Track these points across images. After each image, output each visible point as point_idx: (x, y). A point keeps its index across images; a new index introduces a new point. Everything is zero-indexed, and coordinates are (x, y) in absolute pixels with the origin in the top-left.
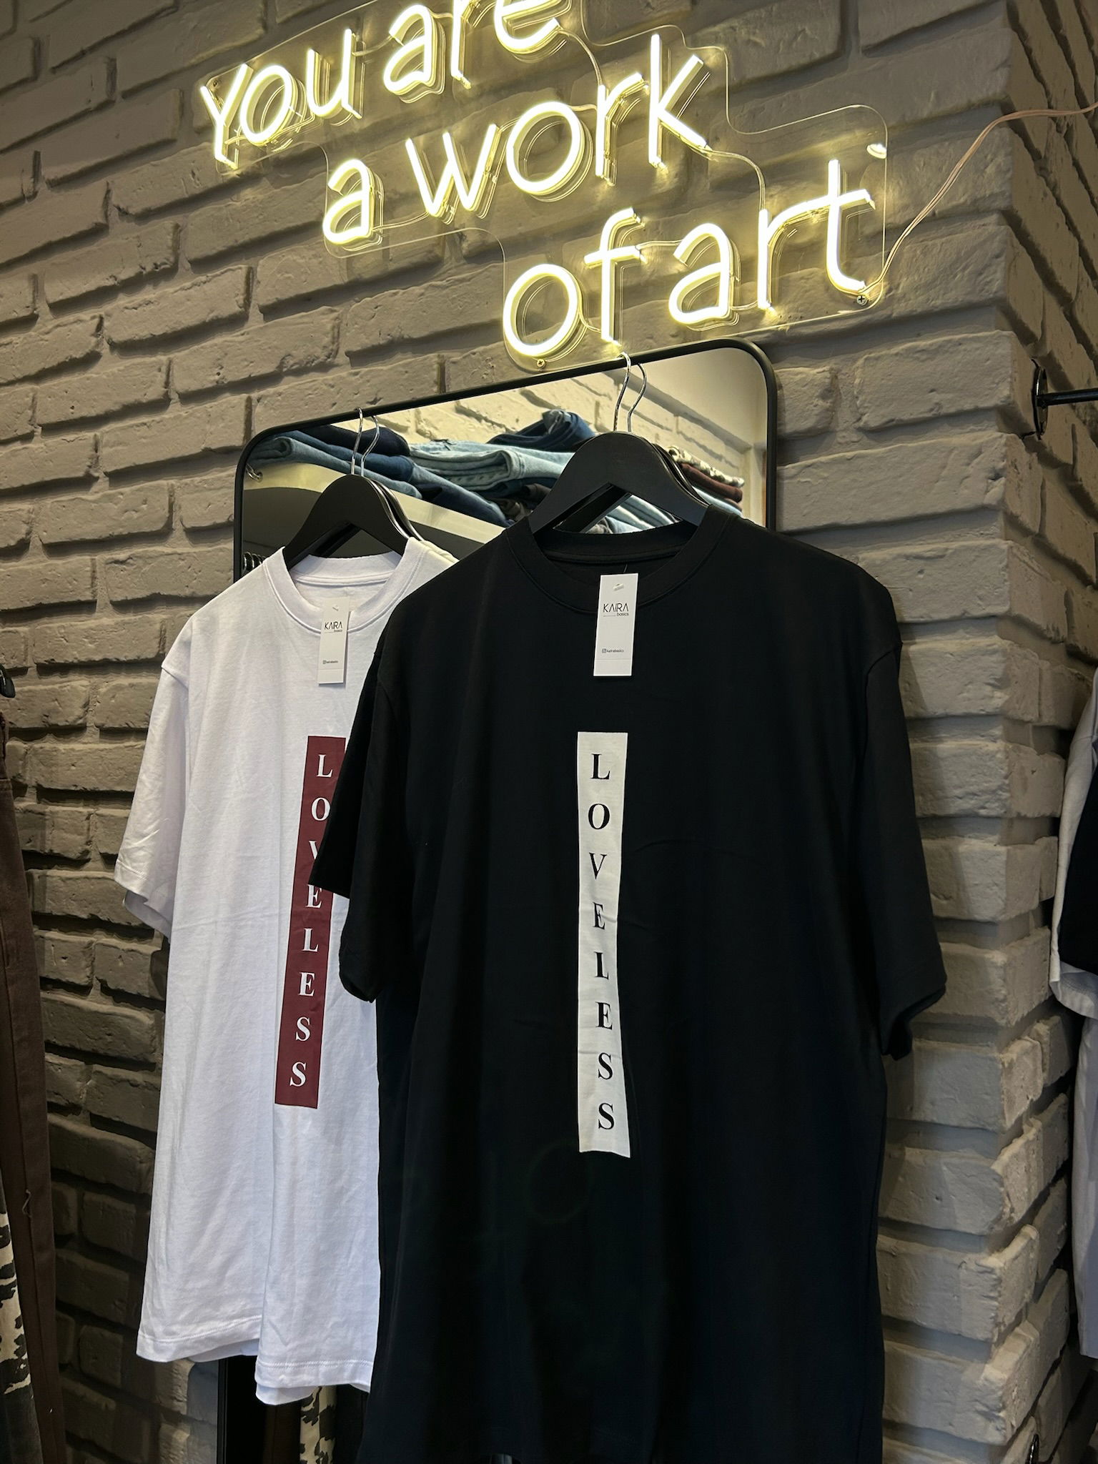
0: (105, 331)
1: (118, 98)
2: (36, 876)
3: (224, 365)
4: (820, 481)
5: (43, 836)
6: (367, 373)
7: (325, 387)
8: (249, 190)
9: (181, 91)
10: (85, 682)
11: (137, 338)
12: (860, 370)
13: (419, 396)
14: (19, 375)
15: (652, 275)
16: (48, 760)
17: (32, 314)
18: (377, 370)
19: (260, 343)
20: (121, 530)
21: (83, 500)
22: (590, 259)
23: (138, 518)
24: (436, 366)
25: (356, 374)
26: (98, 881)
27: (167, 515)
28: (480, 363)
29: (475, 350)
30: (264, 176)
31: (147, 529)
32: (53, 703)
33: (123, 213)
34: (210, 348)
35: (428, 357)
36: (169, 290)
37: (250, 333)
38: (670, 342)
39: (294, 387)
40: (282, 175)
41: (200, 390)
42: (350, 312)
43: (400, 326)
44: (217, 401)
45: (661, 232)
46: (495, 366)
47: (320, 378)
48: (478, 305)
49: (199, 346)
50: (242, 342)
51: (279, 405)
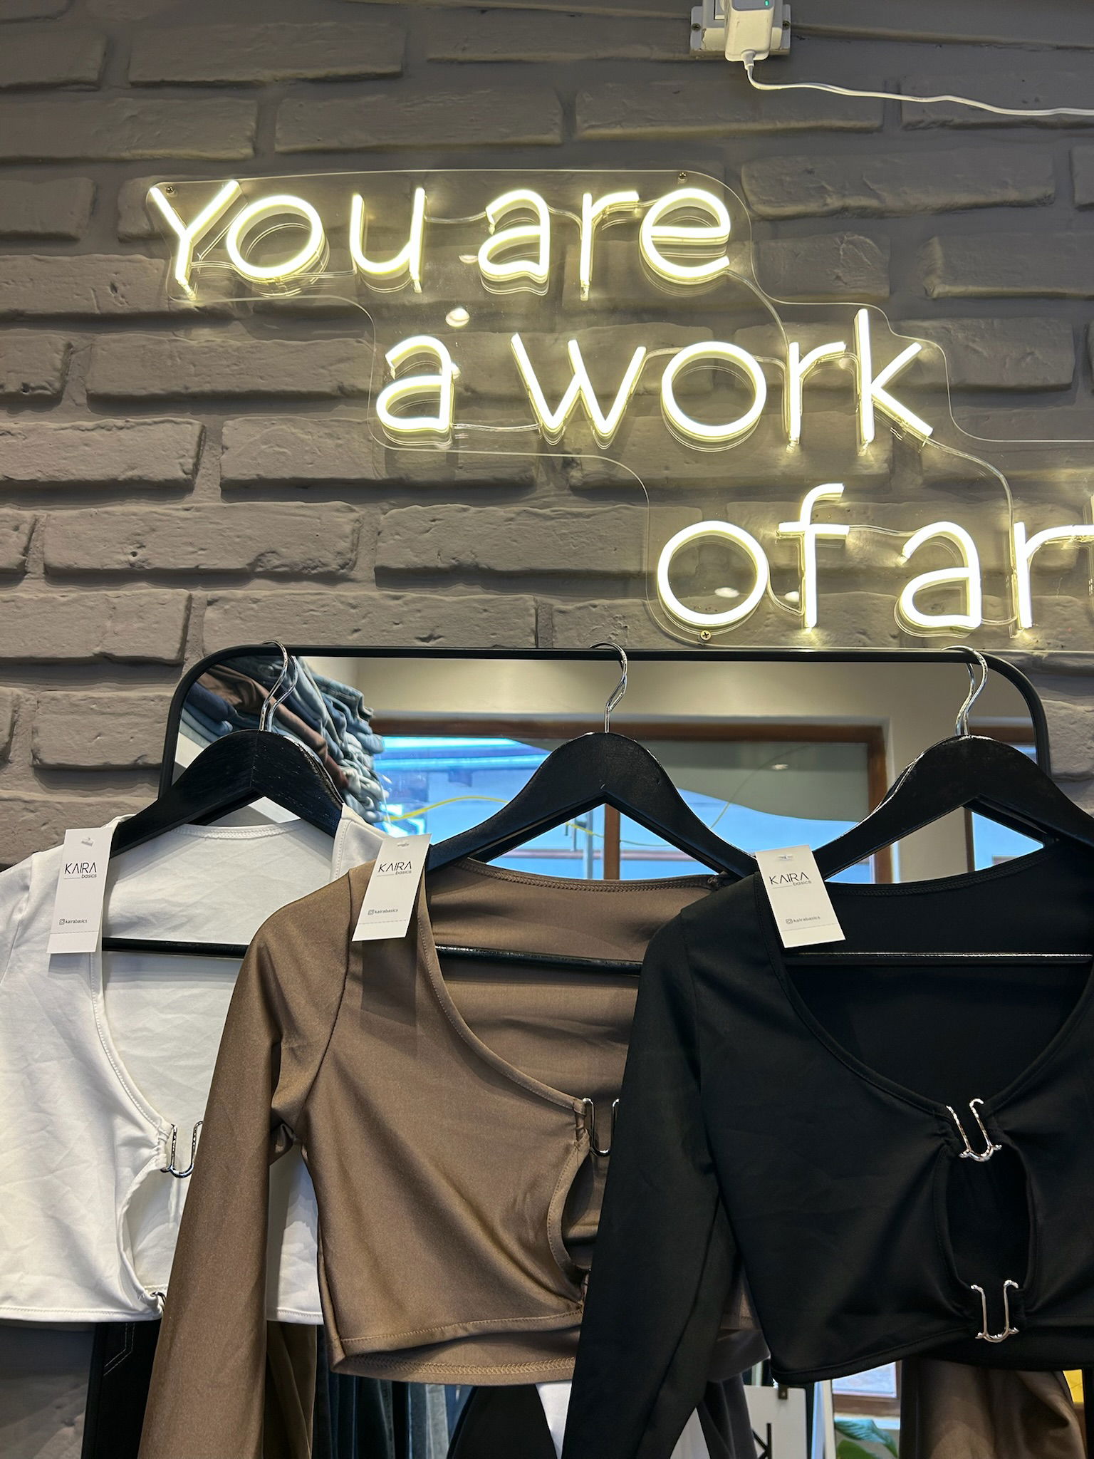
3: (149, 546)
6: (414, 601)
7: (342, 607)
8: (207, 330)
13: (508, 645)
18: (433, 599)
19: (220, 527)
22: (786, 528)
24: (532, 612)
25: (397, 598)
27: (7, 740)
28: (605, 619)
29: (596, 602)
34: (122, 517)
35: (521, 598)
36: (48, 424)
37: (198, 510)
38: (890, 642)
39: (282, 596)
40: (269, 326)
41: (99, 570)
42: (387, 518)
43: (474, 551)
44: (126, 590)
45: (872, 518)
46: (629, 627)
47: (331, 593)
48: (602, 549)
49: (99, 509)
50: (186, 519)
51: (255, 616)
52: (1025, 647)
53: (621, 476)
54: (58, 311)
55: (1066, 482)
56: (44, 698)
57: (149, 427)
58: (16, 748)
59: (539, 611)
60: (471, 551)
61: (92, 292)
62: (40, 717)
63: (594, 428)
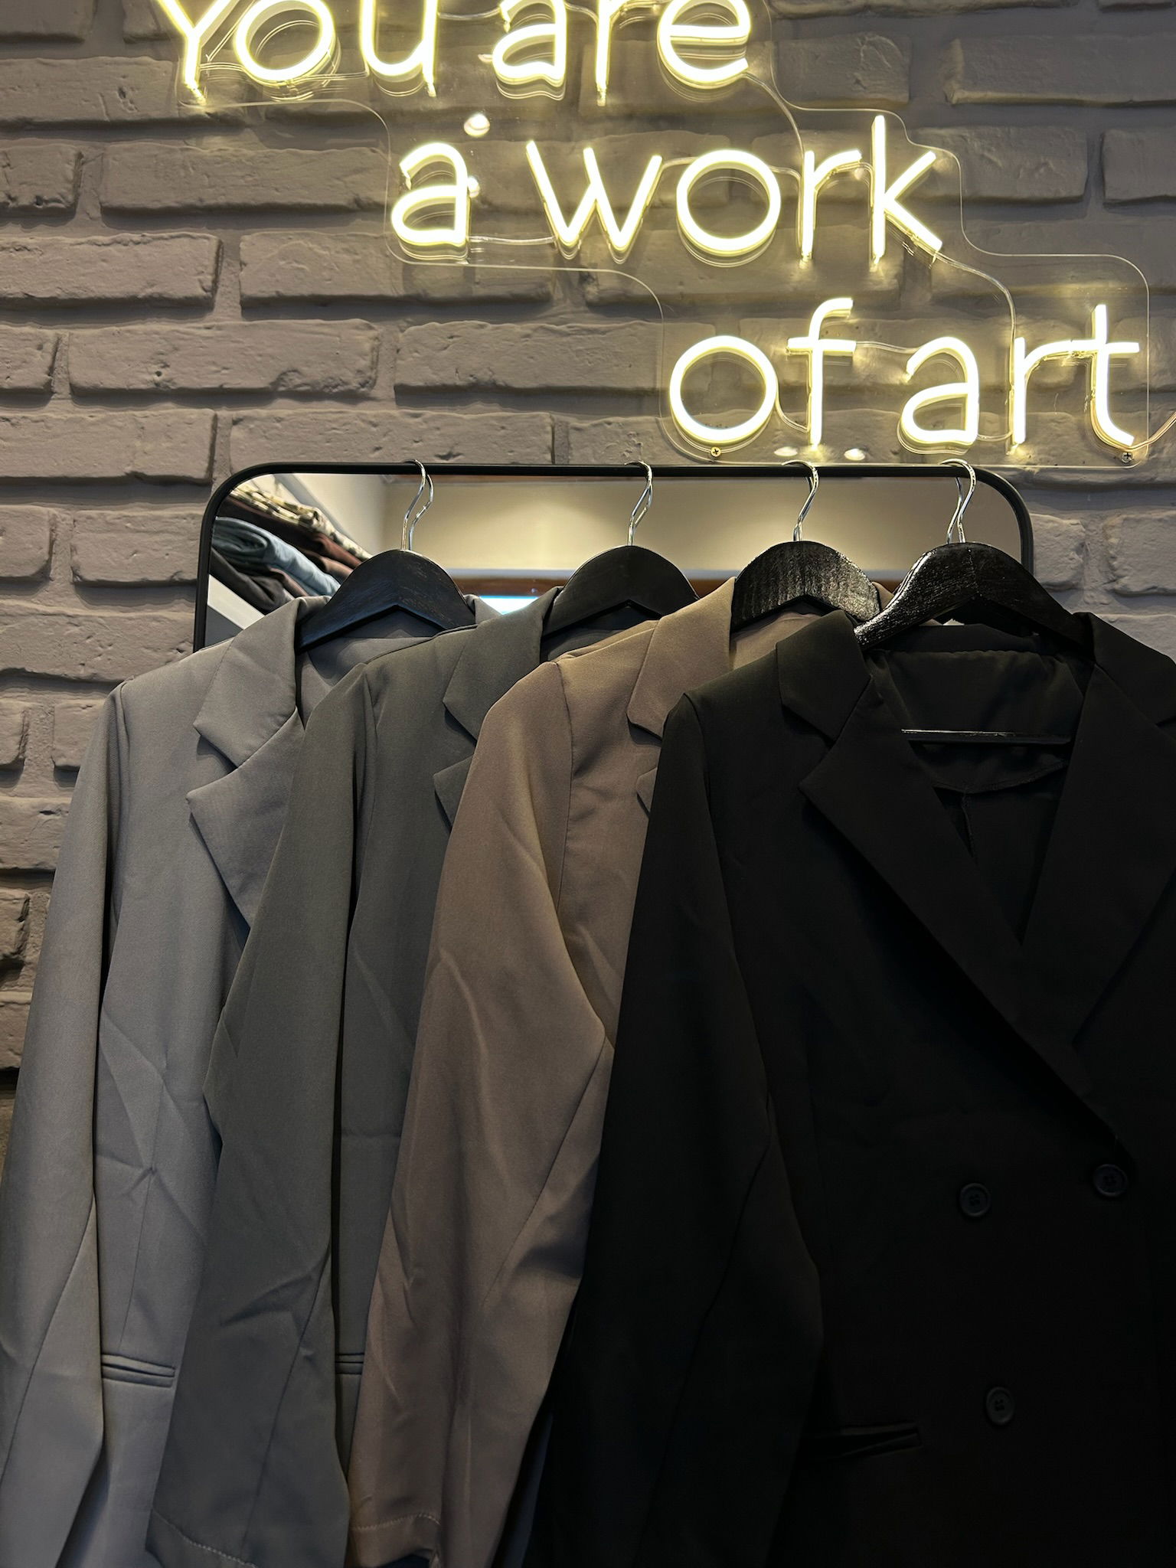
3: (172, 364)
6: (433, 418)
7: (363, 425)
8: (219, 137)
12: (1116, 529)
13: (525, 461)
15: (867, 379)
18: (452, 417)
19: (241, 345)
22: (796, 344)
24: (548, 428)
25: (416, 416)
27: (47, 558)
28: (619, 436)
29: (611, 419)
30: (252, 128)
34: (144, 336)
35: (538, 415)
36: (64, 240)
37: (219, 328)
38: (891, 458)
39: (305, 415)
40: (279, 134)
41: (124, 389)
42: (405, 336)
43: (491, 368)
44: (155, 410)
45: (879, 334)
46: (642, 444)
47: (352, 411)
49: (122, 328)
50: (208, 338)
51: (279, 435)
52: (1018, 462)
53: (636, 292)
54: (66, 118)
55: (1071, 298)
56: (80, 517)
57: (166, 242)
58: (56, 566)
59: (556, 429)
60: (489, 368)
61: (100, 98)
62: (78, 535)
63: (610, 242)
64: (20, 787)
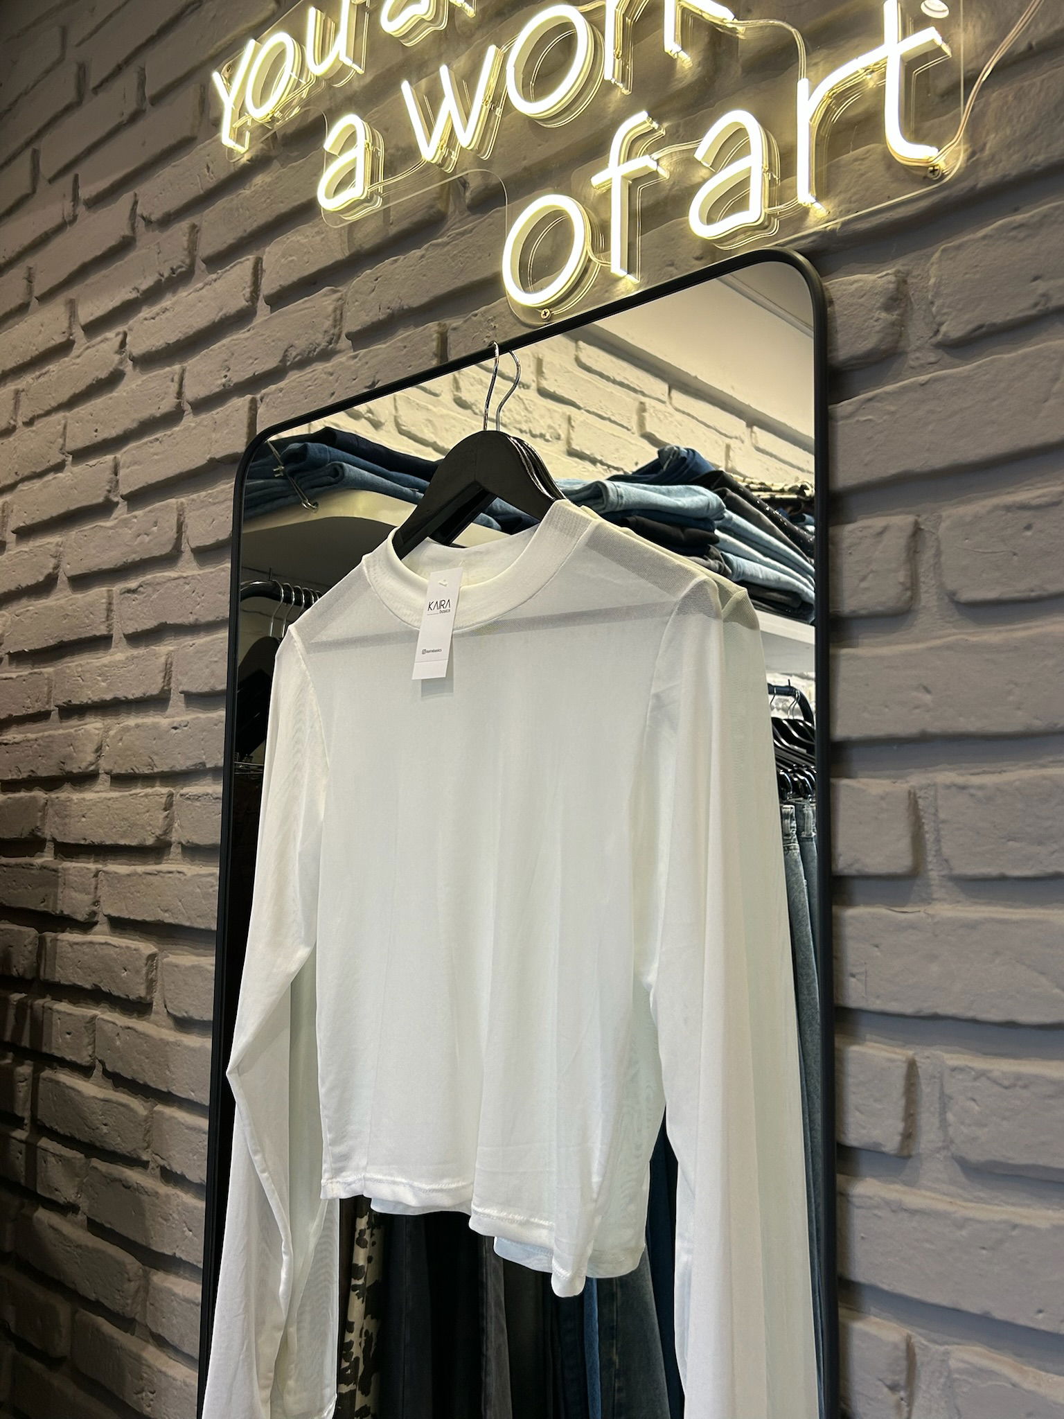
0: (127, 346)
1: (147, 105)
2: (48, 940)
3: (231, 367)
4: (885, 418)
5: (56, 895)
6: (364, 356)
7: (324, 376)
8: (260, 175)
9: (201, 86)
10: (99, 725)
11: (154, 349)
12: (935, 266)
14: (54, 404)
15: (670, 190)
16: (63, 811)
17: (68, 339)
18: (376, 349)
19: (264, 337)
20: (134, 556)
21: (102, 527)
22: (597, 180)
23: (149, 543)
24: (435, 336)
25: (355, 357)
26: (102, 947)
27: (175, 536)
28: (481, 325)
29: (476, 312)
30: (276, 157)
31: (156, 553)
32: (68, 749)
33: (148, 222)
34: (220, 351)
35: (428, 327)
36: (184, 292)
39: (293, 381)
41: (208, 396)
42: (352, 289)
47: (321, 367)
48: (480, 258)
49: (210, 350)
50: (246, 339)
51: (281, 402)
52: (817, 224)
53: (493, 182)
54: (184, 203)
56: (189, 500)
58: (183, 543)
60: (399, 297)
61: (200, 176)
62: (188, 515)
64: (170, 711)
